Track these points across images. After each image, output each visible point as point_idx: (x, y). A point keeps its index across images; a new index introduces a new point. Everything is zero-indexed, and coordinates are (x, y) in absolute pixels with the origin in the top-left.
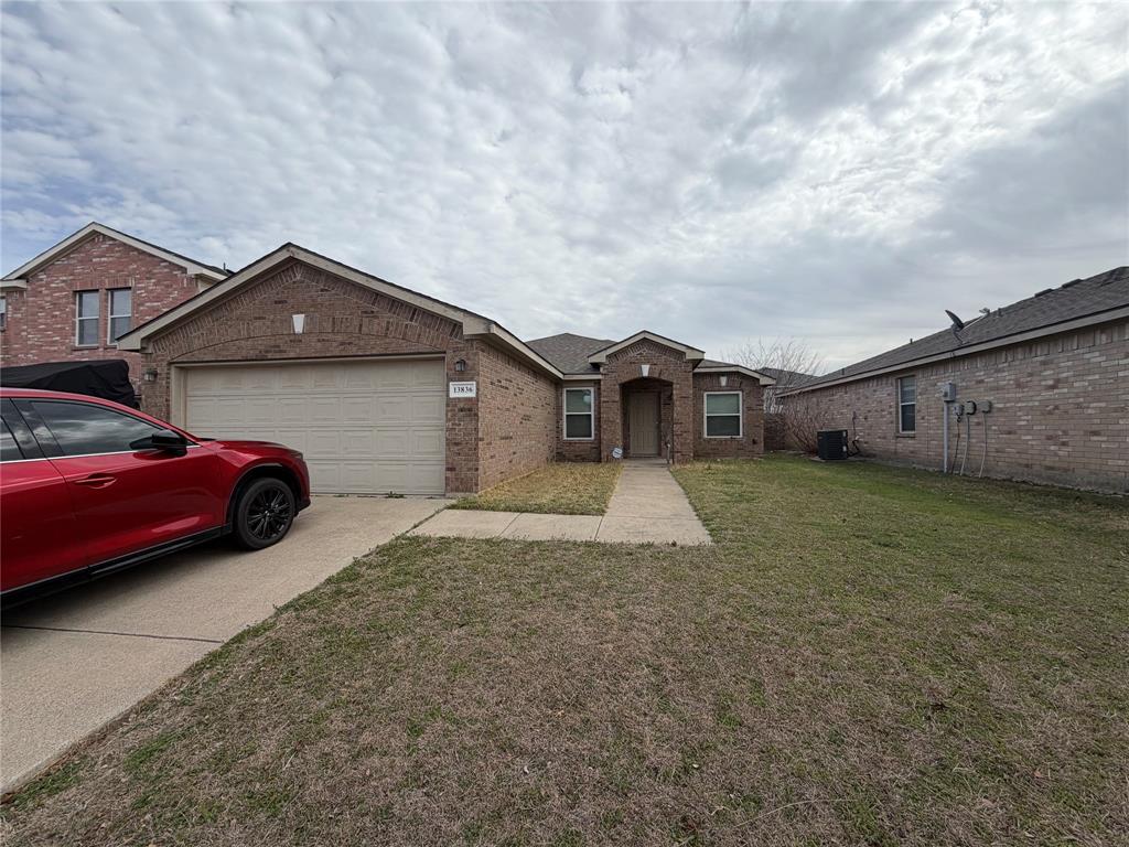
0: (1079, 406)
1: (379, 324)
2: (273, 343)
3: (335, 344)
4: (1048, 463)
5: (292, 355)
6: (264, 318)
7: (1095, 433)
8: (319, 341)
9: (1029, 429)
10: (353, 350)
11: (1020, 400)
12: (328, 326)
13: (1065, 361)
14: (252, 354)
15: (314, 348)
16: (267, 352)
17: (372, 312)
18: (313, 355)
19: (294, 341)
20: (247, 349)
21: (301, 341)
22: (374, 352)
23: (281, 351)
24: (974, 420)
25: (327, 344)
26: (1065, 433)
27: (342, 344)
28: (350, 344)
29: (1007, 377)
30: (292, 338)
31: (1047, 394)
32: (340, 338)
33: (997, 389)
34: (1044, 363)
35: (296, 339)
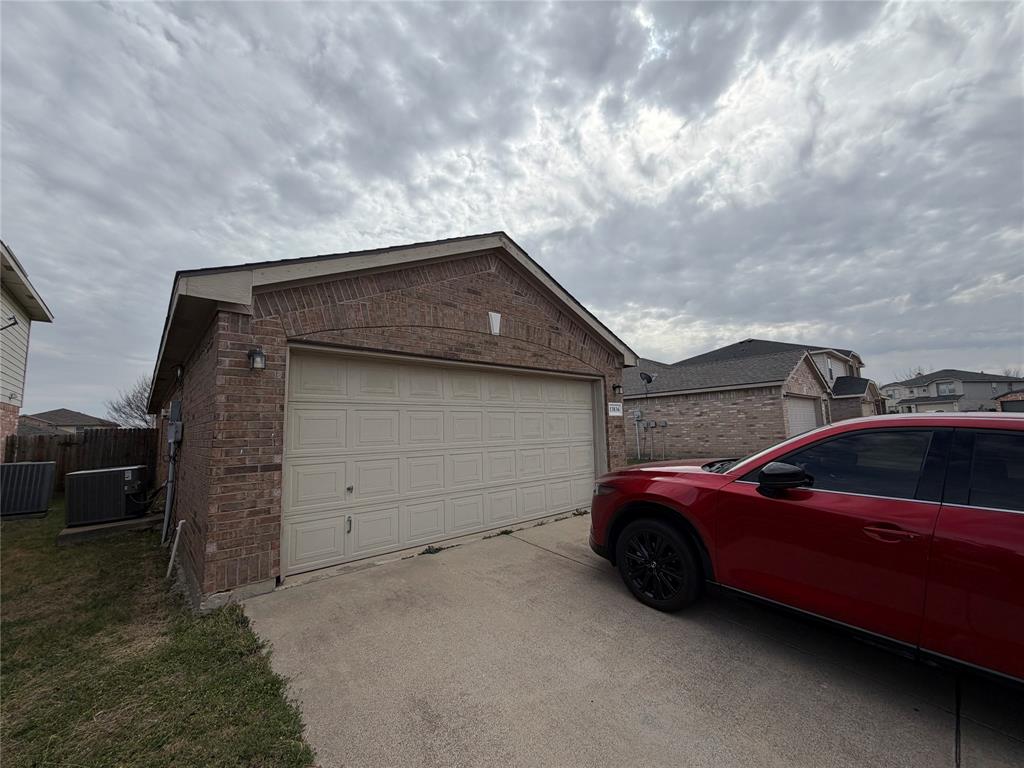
0: (713, 424)
1: (563, 341)
2: (464, 339)
3: (529, 354)
4: (700, 450)
5: (488, 359)
6: (455, 306)
7: (722, 436)
8: (514, 347)
9: (688, 435)
10: (543, 364)
11: (683, 421)
12: (523, 333)
13: (705, 405)
14: (439, 349)
15: (507, 354)
16: (457, 350)
17: (557, 329)
18: (509, 363)
19: (491, 343)
20: (433, 342)
21: (496, 344)
22: (561, 368)
23: (474, 352)
24: (655, 430)
25: (523, 353)
26: (707, 436)
27: (535, 355)
28: (541, 356)
29: (674, 410)
30: (487, 338)
31: (697, 418)
32: (532, 348)
33: (670, 415)
34: (694, 404)
35: (492, 341)
